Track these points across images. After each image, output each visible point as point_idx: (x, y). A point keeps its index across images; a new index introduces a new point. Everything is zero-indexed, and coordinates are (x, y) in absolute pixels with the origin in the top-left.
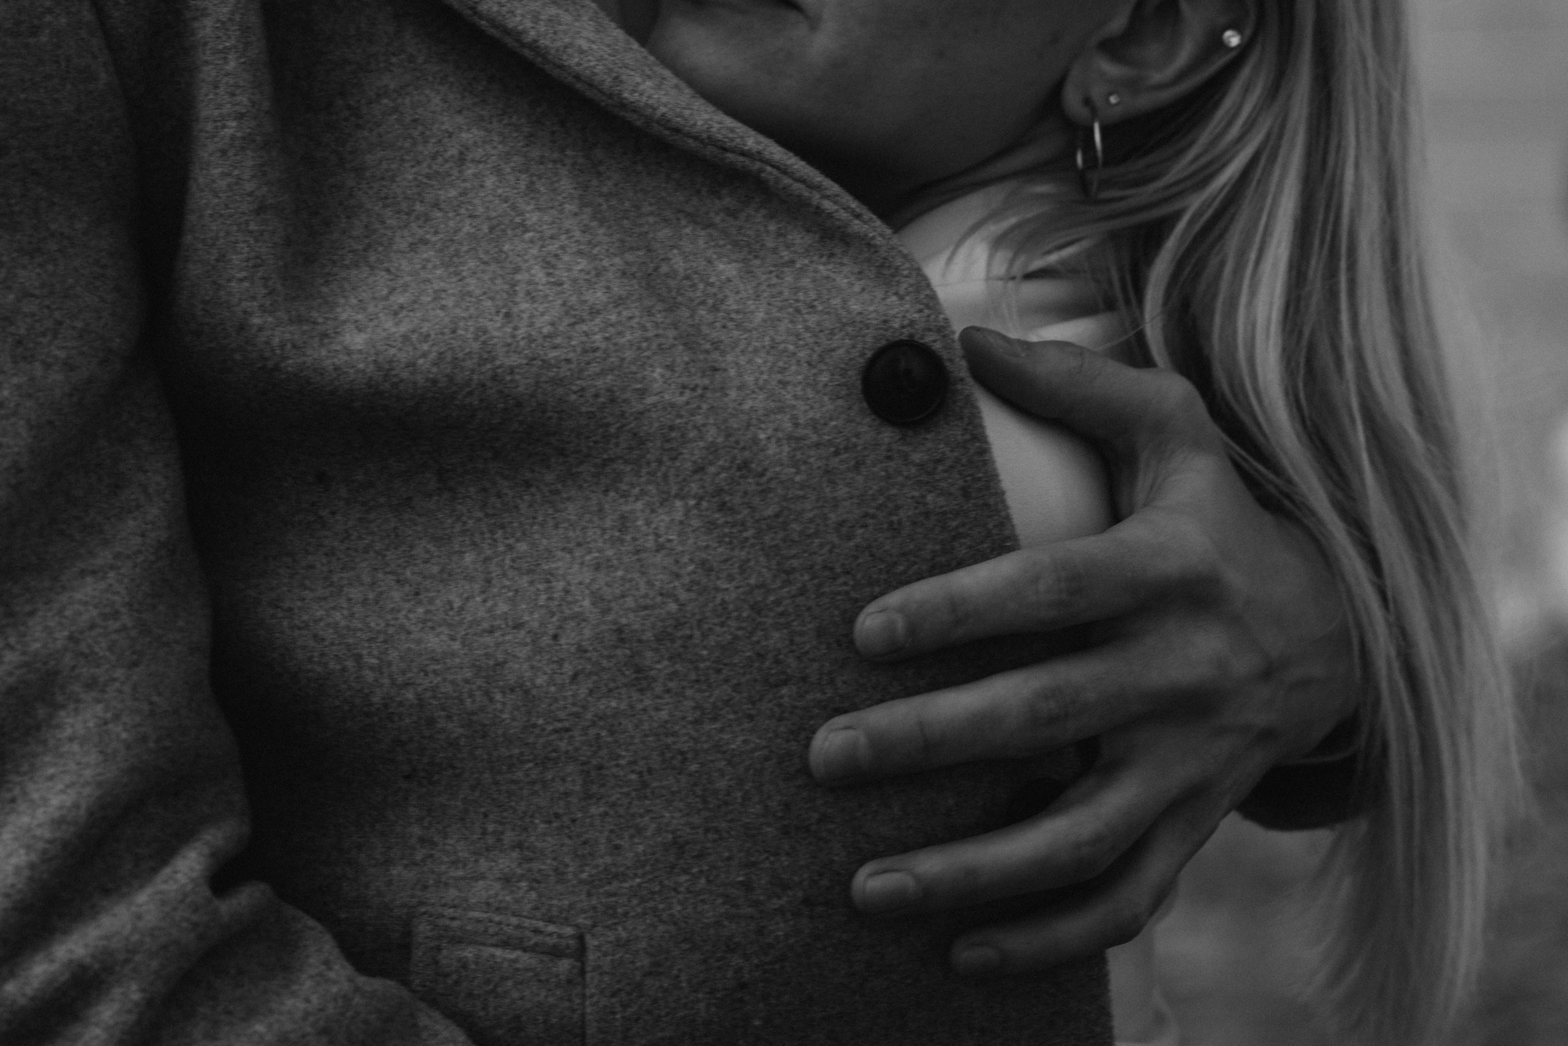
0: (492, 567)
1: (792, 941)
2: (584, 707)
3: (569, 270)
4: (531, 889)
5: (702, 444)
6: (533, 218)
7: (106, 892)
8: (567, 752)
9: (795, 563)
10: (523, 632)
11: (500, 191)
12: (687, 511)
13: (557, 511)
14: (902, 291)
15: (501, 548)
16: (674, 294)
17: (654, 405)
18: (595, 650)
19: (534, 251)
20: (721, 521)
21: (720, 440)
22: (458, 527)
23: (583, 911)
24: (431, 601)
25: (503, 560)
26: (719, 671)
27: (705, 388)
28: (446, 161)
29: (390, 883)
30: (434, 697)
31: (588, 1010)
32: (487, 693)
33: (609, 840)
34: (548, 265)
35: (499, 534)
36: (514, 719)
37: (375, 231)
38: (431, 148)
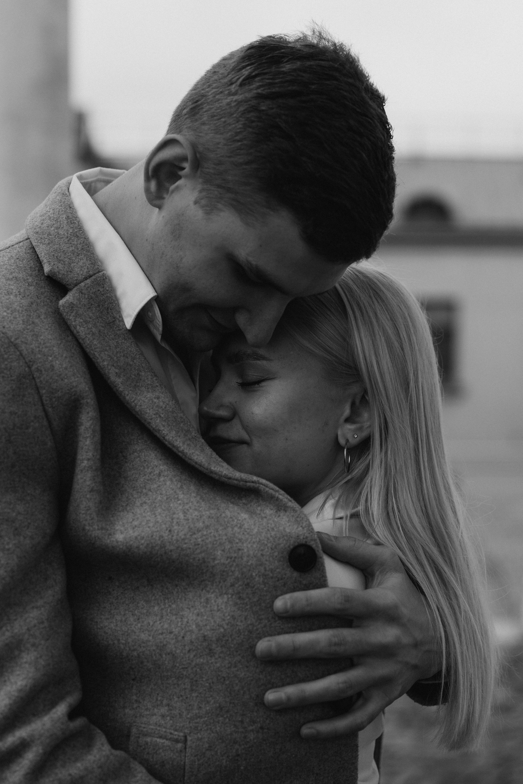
0: (164, 612)
1: (255, 741)
2: (192, 661)
3: (192, 515)
4: (171, 719)
5: (233, 577)
6: (181, 496)
7: (34, 715)
8: (186, 675)
9: (263, 617)
10: (172, 635)
11: (171, 486)
12: (228, 599)
13: (185, 595)
14: (304, 526)
15: (167, 606)
16: (226, 523)
17: (218, 564)
18: (196, 643)
19: (181, 507)
20: (239, 603)
21: (239, 576)
22: (153, 598)
23: (187, 728)
24: (143, 622)
25: (167, 610)
26: (237, 651)
27: (235, 557)
28: (154, 475)
29: (125, 714)
30: (143, 655)
31: (187, 761)
32: (160, 655)
33: (198, 705)
34: (185, 513)
35: (167, 601)
36: (169, 663)
37: (130, 499)
38: (150, 470)
